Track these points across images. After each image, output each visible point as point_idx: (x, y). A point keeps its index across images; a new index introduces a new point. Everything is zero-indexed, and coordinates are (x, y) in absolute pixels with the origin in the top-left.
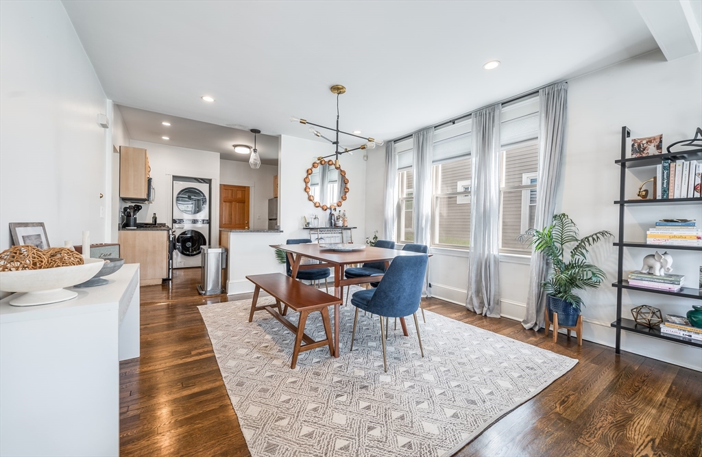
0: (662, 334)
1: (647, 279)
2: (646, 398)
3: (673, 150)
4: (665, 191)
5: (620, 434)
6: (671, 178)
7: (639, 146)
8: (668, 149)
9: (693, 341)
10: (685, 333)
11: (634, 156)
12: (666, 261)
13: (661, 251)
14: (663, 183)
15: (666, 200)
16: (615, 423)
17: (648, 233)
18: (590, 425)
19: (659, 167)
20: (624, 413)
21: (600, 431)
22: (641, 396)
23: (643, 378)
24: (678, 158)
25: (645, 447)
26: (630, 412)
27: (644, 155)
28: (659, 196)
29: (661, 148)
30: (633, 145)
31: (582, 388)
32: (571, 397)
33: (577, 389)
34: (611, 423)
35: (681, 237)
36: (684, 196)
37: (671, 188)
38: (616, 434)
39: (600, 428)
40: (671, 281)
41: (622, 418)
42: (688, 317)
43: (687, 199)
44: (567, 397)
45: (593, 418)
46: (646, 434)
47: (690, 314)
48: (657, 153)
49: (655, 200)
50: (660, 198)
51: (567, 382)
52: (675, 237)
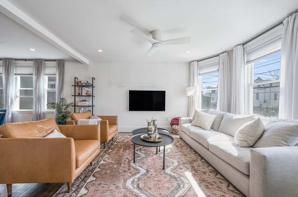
7: (78, 82)
8: (82, 84)
11: (77, 85)
12: (82, 110)
13: (81, 107)
15: (81, 96)
17: (79, 103)
19: (81, 88)
24: (84, 87)
27: (79, 85)
30: (76, 82)
35: (84, 104)
36: (84, 95)
37: (82, 93)
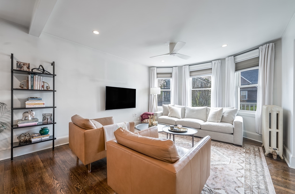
0: (32, 142)
1: (26, 122)
2: (39, 168)
3: (34, 71)
4: (32, 86)
5: (45, 185)
6: (34, 82)
7: (20, 65)
8: (32, 70)
9: (42, 140)
10: (40, 139)
11: (18, 69)
12: (33, 114)
13: (30, 110)
14: (31, 83)
15: (32, 90)
16: (40, 183)
17: (26, 103)
18: (34, 192)
19: (30, 76)
20: (39, 178)
21: (39, 190)
22: (37, 169)
23: (31, 163)
24: (36, 74)
25: (54, 181)
26: (40, 176)
27: (22, 70)
28: (30, 88)
29: (29, 69)
30: (17, 64)
31: (15, 183)
32: (15, 190)
33: (13, 185)
34: (39, 184)
35: (38, 104)
36: (38, 89)
37: (34, 85)
38: (44, 186)
39: (38, 189)
40: (35, 121)
41: (40, 180)
42: (40, 132)
43: (40, 90)
44: (13, 192)
45: (32, 189)
46: (50, 178)
47: (40, 131)
48: (27, 70)
49: (28, 90)
50: (30, 89)
51: (5, 186)
52: (36, 104)
